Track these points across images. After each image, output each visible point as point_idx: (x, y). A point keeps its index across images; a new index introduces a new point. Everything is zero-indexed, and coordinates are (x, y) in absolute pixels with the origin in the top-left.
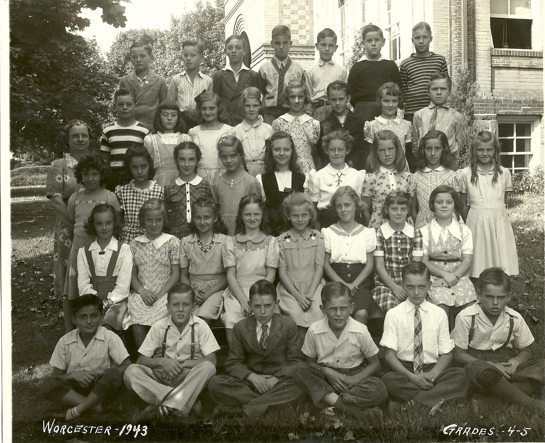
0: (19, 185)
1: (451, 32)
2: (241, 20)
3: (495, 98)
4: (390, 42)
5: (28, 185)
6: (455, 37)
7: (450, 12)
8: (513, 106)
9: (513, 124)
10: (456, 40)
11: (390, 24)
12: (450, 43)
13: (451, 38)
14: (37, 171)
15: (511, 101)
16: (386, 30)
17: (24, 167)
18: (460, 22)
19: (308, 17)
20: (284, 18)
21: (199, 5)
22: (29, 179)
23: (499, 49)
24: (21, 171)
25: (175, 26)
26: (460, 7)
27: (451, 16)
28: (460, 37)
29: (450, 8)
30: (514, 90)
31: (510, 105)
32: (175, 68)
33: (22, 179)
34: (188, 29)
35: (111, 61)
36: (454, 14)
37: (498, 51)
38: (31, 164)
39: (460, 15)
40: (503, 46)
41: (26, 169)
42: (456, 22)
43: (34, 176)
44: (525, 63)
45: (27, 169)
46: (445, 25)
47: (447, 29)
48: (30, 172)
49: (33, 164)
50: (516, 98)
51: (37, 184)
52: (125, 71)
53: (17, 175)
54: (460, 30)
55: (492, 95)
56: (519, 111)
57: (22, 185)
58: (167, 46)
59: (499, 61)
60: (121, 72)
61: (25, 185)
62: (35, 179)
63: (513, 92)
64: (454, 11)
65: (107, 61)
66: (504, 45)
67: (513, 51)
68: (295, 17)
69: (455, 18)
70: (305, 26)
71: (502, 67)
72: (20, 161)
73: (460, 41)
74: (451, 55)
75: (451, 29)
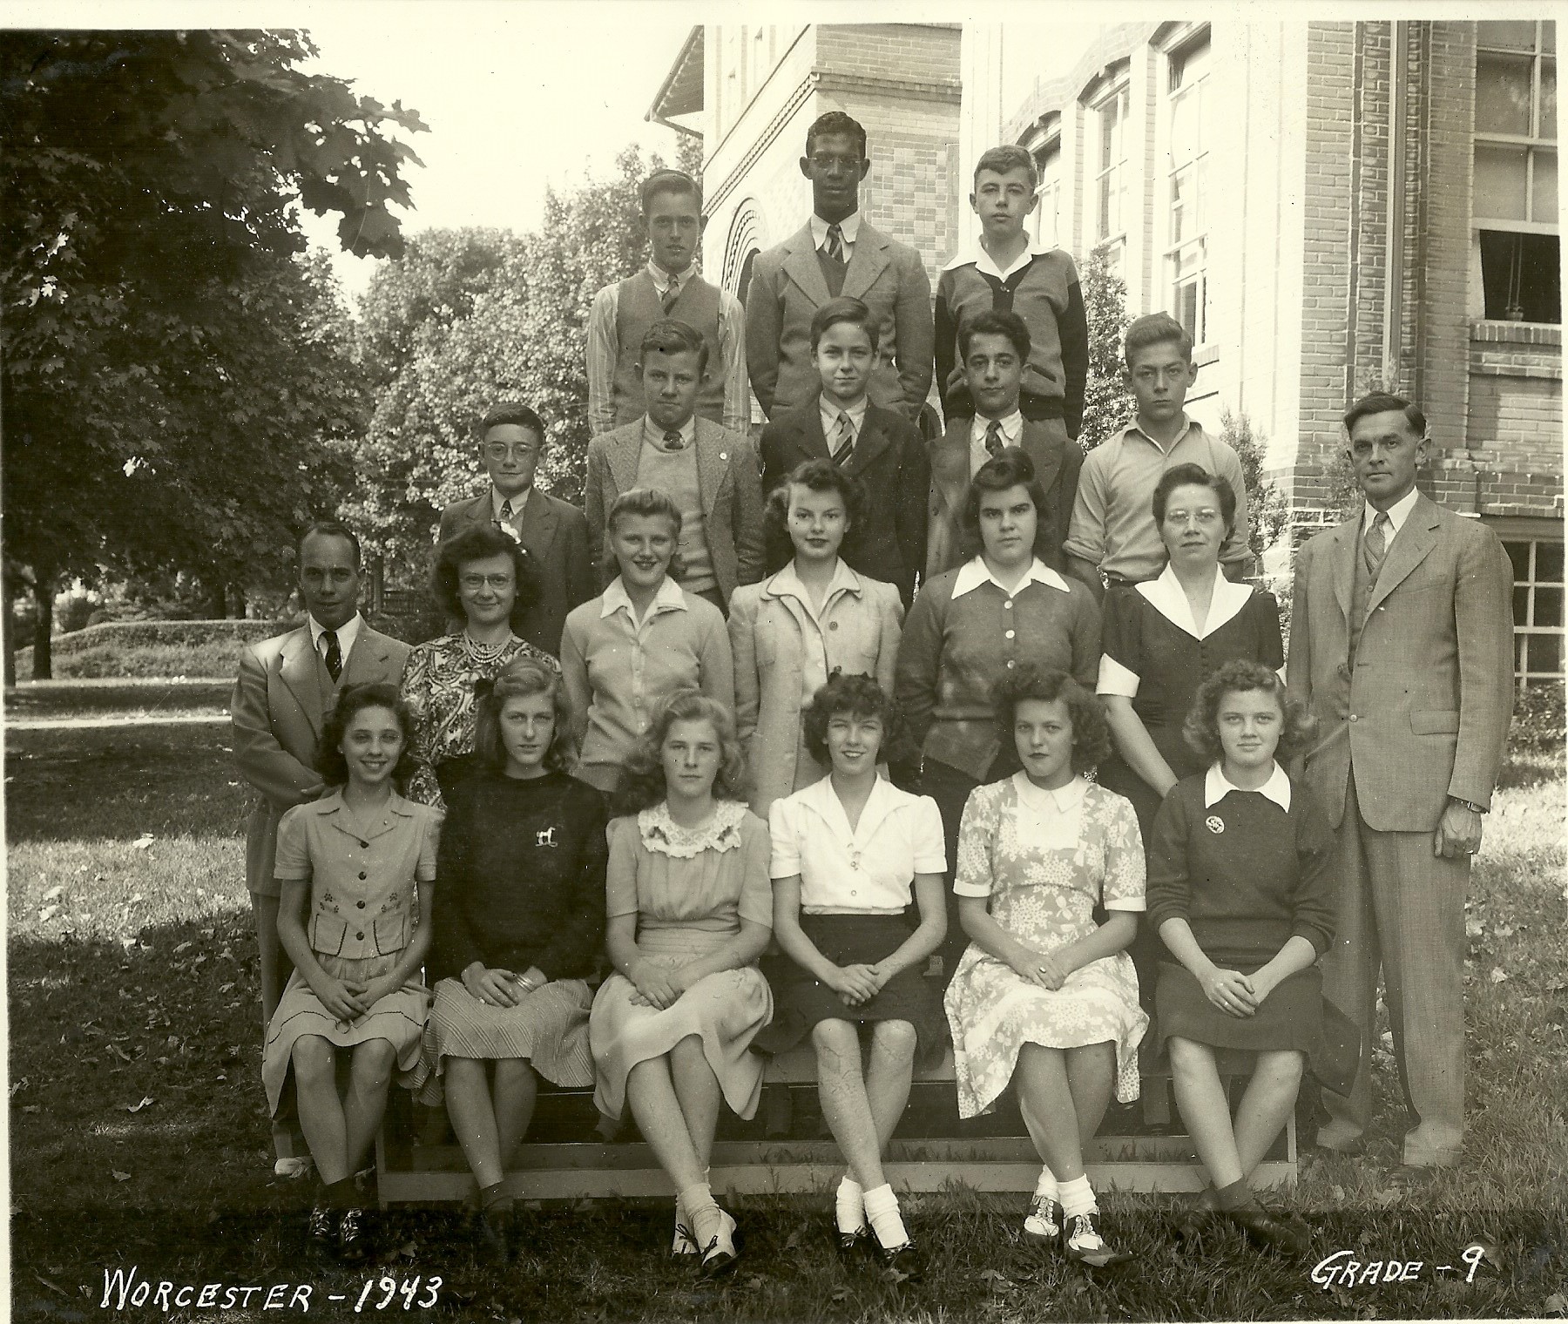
0: (98, 676)
1: (1355, 267)
2: (750, 215)
3: (1479, 464)
4: (1178, 291)
5: (124, 675)
6: (1366, 284)
7: (1355, 212)
8: (1529, 490)
9: (1528, 545)
10: (1369, 293)
11: (1178, 239)
12: (1352, 301)
13: (1354, 287)
14: (151, 636)
15: (1525, 475)
16: (1168, 256)
17: (112, 624)
18: (1382, 241)
19: (941, 216)
20: (875, 215)
21: (628, 164)
22: (127, 658)
23: (1497, 324)
24: (105, 636)
25: (557, 222)
26: (1383, 198)
27: (1356, 222)
28: (1381, 285)
29: (1356, 199)
30: (1529, 443)
31: (1522, 490)
32: (551, 345)
33: (108, 657)
34: (594, 234)
35: (369, 320)
36: (1367, 216)
37: (1492, 328)
38: (135, 614)
39: (1384, 219)
40: (1508, 315)
41: (119, 628)
42: (1371, 241)
43: (142, 651)
45: (123, 628)
46: (1337, 248)
47: (1343, 260)
48: (133, 638)
49: (138, 616)
50: (1541, 467)
51: (151, 674)
52: (410, 351)
53: (94, 644)
54: (1382, 263)
55: (1470, 458)
56: (1547, 507)
57: (108, 675)
58: (531, 282)
59: (1496, 359)
60: (398, 351)
61: (117, 674)
62: (146, 658)
63: (1530, 451)
64: (1366, 206)
65: (359, 320)
66: (1512, 310)
67: (1536, 331)
68: (905, 214)
69: (1367, 228)
70: (933, 240)
71: (1501, 376)
72: (103, 605)
73: (1381, 296)
74: (1351, 335)
75: (1354, 259)
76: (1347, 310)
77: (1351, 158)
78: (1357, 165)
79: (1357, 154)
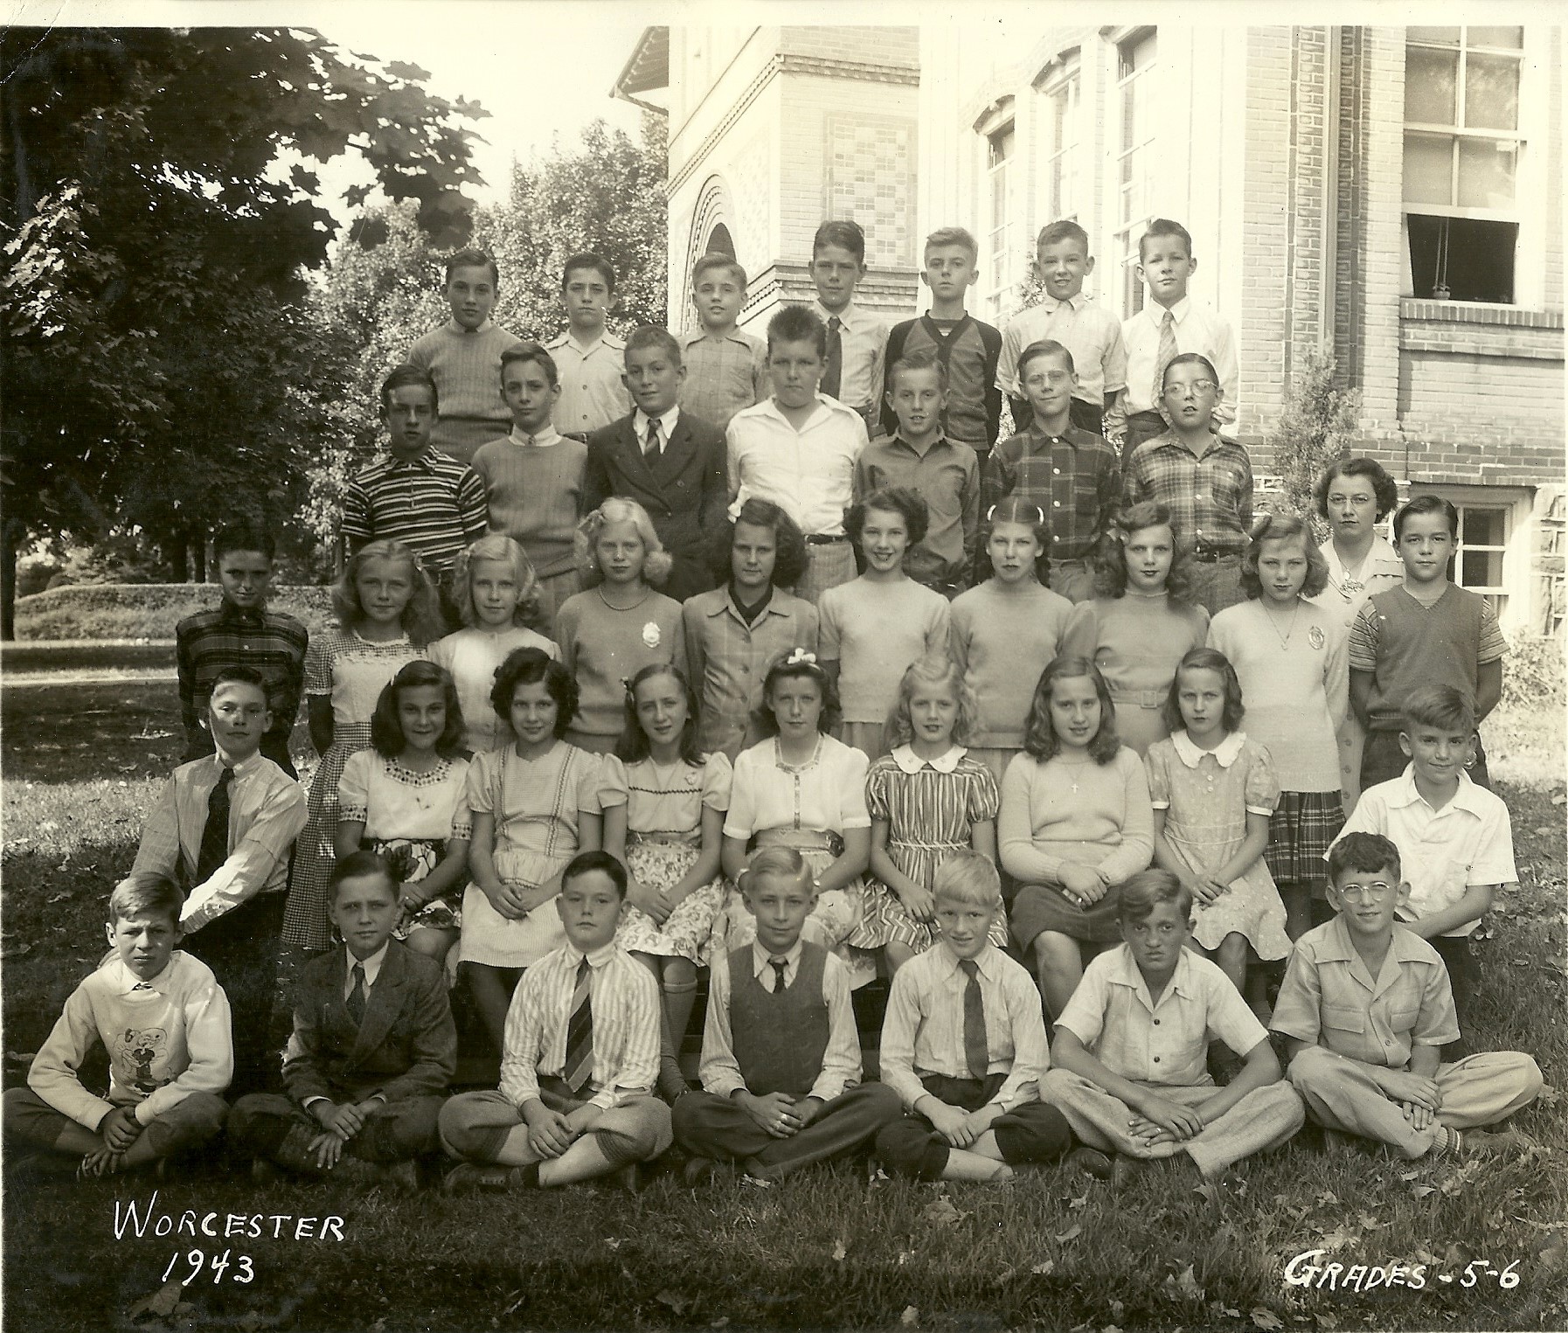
0: (58, 638)
1: (1291, 249)
2: (715, 191)
3: (1408, 435)
4: (1127, 268)
5: (84, 637)
6: (1302, 264)
7: (1292, 197)
8: (1456, 459)
10: (1304, 274)
11: (1127, 219)
12: (1289, 281)
13: (1290, 268)
14: (111, 599)
15: (1451, 445)
16: (1117, 235)
17: (72, 587)
18: (1317, 224)
19: (901, 192)
20: (837, 191)
21: (593, 140)
22: (87, 621)
23: (1424, 302)
24: (65, 597)
25: (524, 195)
26: (1317, 183)
27: (1292, 207)
28: (1315, 266)
29: (1292, 184)
30: (1458, 415)
31: (1448, 459)
32: (518, 316)
33: (69, 621)
34: (561, 208)
35: (336, 290)
36: (1303, 200)
37: (1420, 306)
38: (93, 577)
39: (1318, 203)
40: (1436, 294)
41: (79, 592)
42: (1306, 223)
43: (102, 614)
44: (1494, 342)
45: (84, 591)
46: (1274, 230)
47: (1280, 242)
48: (92, 601)
49: (100, 579)
50: (1468, 437)
51: (111, 636)
52: (376, 321)
53: (53, 607)
54: (1316, 245)
55: (1401, 429)
56: (1472, 475)
57: (68, 637)
58: (499, 254)
59: (1422, 335)
60: (365, 322)
61: (77, 637)
62: (105, 621)
63: (1456, 422)
64: (1302, 191)
65: (326, 290)
66: (1439, 290)
67: (1462, 309)
68: (866, 191)
69: (1303, 213)
70: (893, 216)
71: (1429, 352)
72: (60, 569)
73: (1316, 276)
74: (1289, 313)
75: (1291, 241)
76: (1285, 289)
77: (1289, 146)
78: (1293, 152)
79: (1293, 143)
